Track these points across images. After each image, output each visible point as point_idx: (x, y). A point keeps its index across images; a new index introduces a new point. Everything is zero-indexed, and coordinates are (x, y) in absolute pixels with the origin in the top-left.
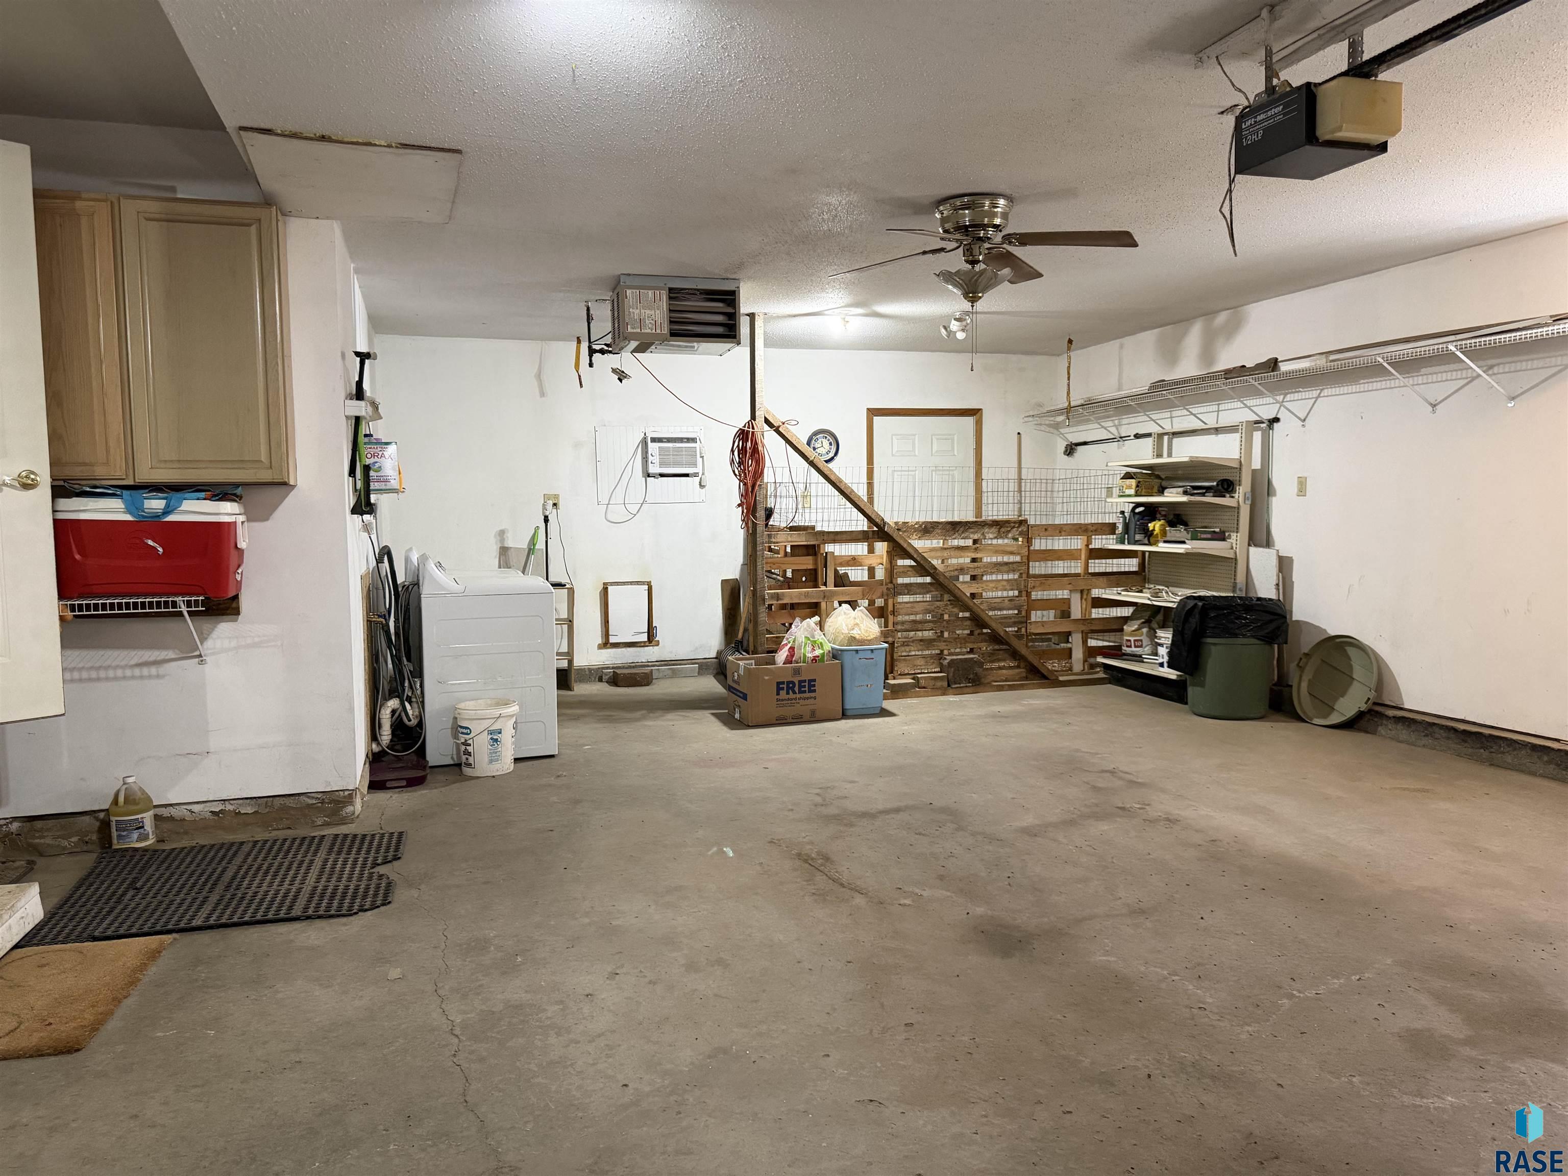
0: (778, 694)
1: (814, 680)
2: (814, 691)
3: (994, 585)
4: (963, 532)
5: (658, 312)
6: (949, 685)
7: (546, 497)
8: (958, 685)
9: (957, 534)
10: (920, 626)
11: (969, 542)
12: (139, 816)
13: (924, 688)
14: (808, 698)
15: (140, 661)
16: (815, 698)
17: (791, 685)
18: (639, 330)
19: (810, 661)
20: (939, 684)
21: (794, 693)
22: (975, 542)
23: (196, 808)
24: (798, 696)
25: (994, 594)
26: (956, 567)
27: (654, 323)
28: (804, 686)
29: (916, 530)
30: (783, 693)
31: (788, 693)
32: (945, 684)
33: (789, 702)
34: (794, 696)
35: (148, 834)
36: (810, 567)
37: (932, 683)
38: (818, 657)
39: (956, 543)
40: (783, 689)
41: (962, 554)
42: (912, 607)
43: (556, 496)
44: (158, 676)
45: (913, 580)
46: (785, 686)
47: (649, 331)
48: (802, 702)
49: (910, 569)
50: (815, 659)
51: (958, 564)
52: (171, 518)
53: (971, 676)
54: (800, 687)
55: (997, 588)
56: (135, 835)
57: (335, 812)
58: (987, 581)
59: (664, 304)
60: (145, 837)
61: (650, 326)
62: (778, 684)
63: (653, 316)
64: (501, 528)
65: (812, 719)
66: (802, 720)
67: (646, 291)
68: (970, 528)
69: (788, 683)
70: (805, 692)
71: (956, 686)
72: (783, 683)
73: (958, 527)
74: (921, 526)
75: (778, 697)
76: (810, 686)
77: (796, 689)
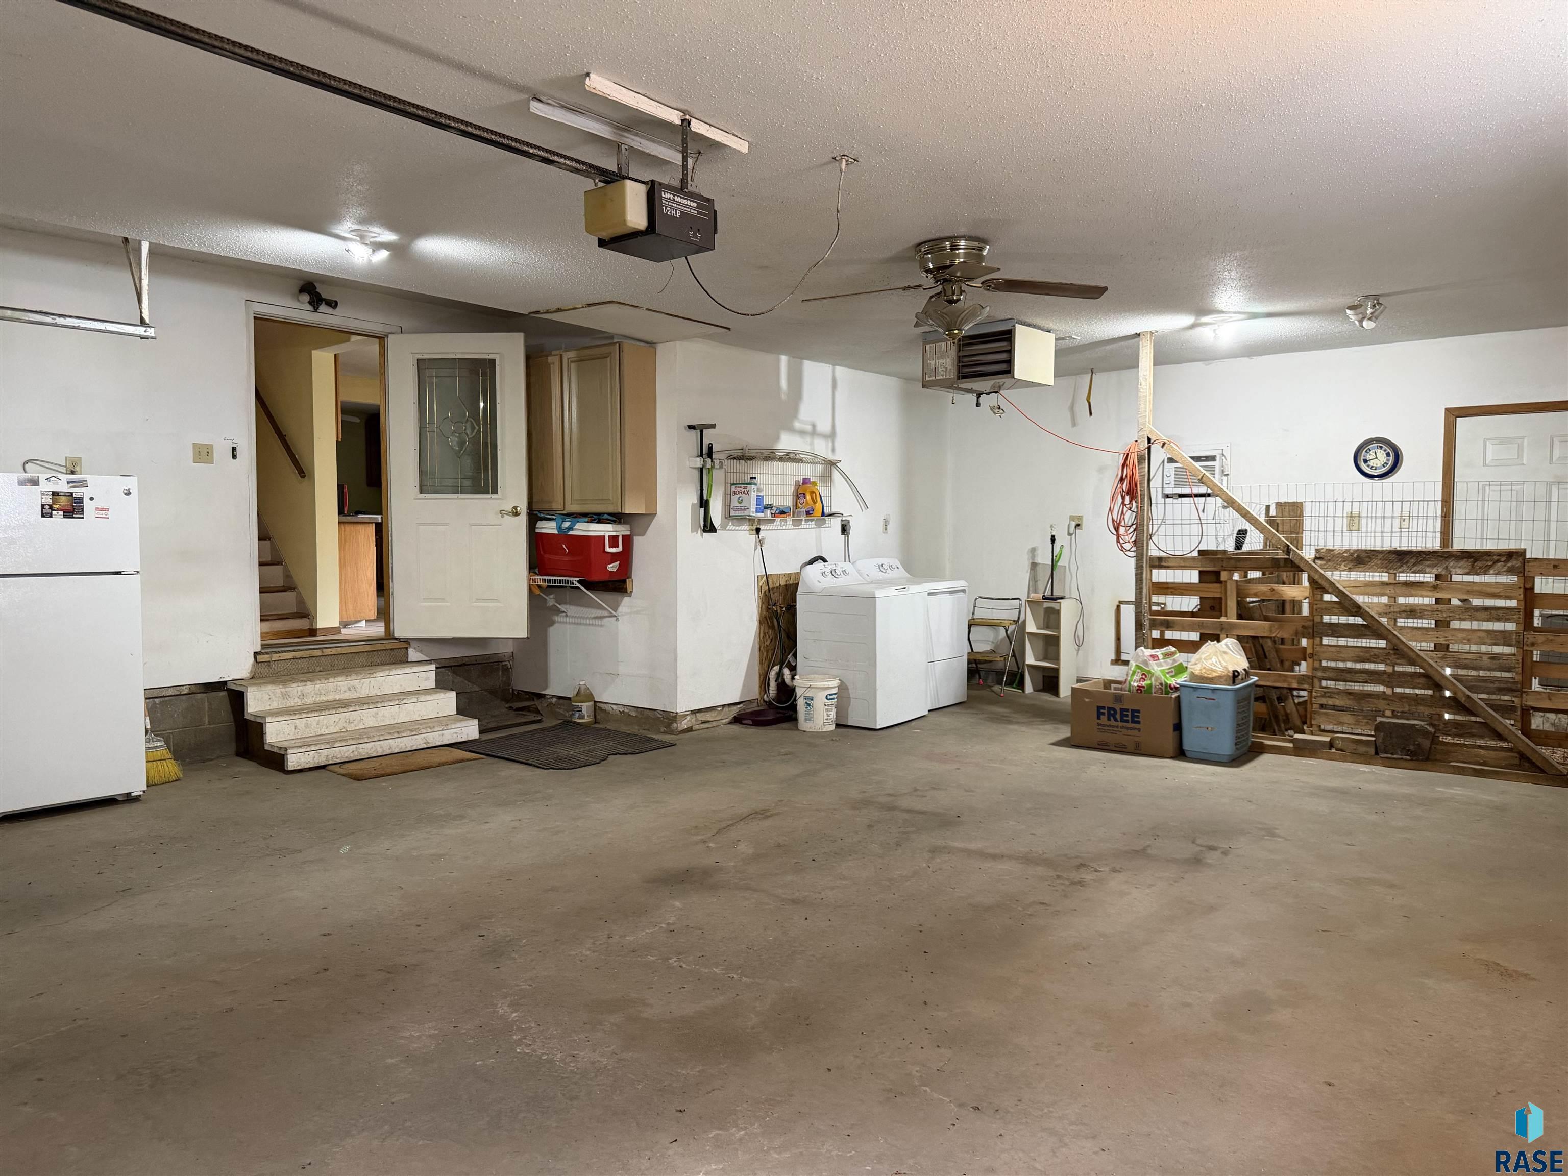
0: (1099, 718)
1: (1138, 711)
2: (1138, 722)
3: (1464, 636)
4: (1414, 565)
5: (948, 360)
6: (1377, 753)
7: (1072, 518)
8: (1389, 756)
9: (1405, 567)
10: (1348, 676)
11: (1428, 578)
12: (580, 704)
13: (1342, 750)
14: (1131, 729)
15: (595, 616)
16: (1139, 730)
17: (1112, 712)
18: (933, 378)
19: (1135, 691)
20: (1362, 749)
21: (1116, 720)
22: (1438, 577)
23: (615, 707)
24: (1120, 724)
25: (1467, 647)
26: (1404, 608)
27: (944, 369)
28: (1127, 716)
29: (1345, 560)
30: (1104, 719)
31: (1109, 719)
32: (1372, 751)
33: (1111, 728)
34: (1115, 724)
35: (584, 716)
36: (1218, 595)
37: (1352, 746)
38: (1144, 687)
39: (1402, 577)
40: (1103, 714)
41: (1413, 592)
42: (1339, 652)
43: (1080, 518)
44: (601, 626)
45: (1343, 619)
46: (1106, 711)
47: (941, 377)
48: (1125, 731)
49: (1336, 606)
50: (1140, 689)
51: (1406, 605)
52: (571, 533)
53: (1411, 747)
54: (1122, 715)
55: (1469, 640)
56: (577, 715)
57: (669, 726)
58: (1455, 630)
59: (953, 353)
60: (583, 717)
61: (942, 373)
62: (1099, 708)
63: (945, 365)
64: (1033, 546)
65: (1138, 752)
66: (1124, 750)
67: (940, 344)
68: (1424, 559)
69: (1109, 709)
70: (1127, 721)
71: (1386, 755)
72: (1103, 708)
73: (1408, 558)
74: (1352, 555)
75: (1099, 721)
76: (1133, 716)
77: (1118, 716)
